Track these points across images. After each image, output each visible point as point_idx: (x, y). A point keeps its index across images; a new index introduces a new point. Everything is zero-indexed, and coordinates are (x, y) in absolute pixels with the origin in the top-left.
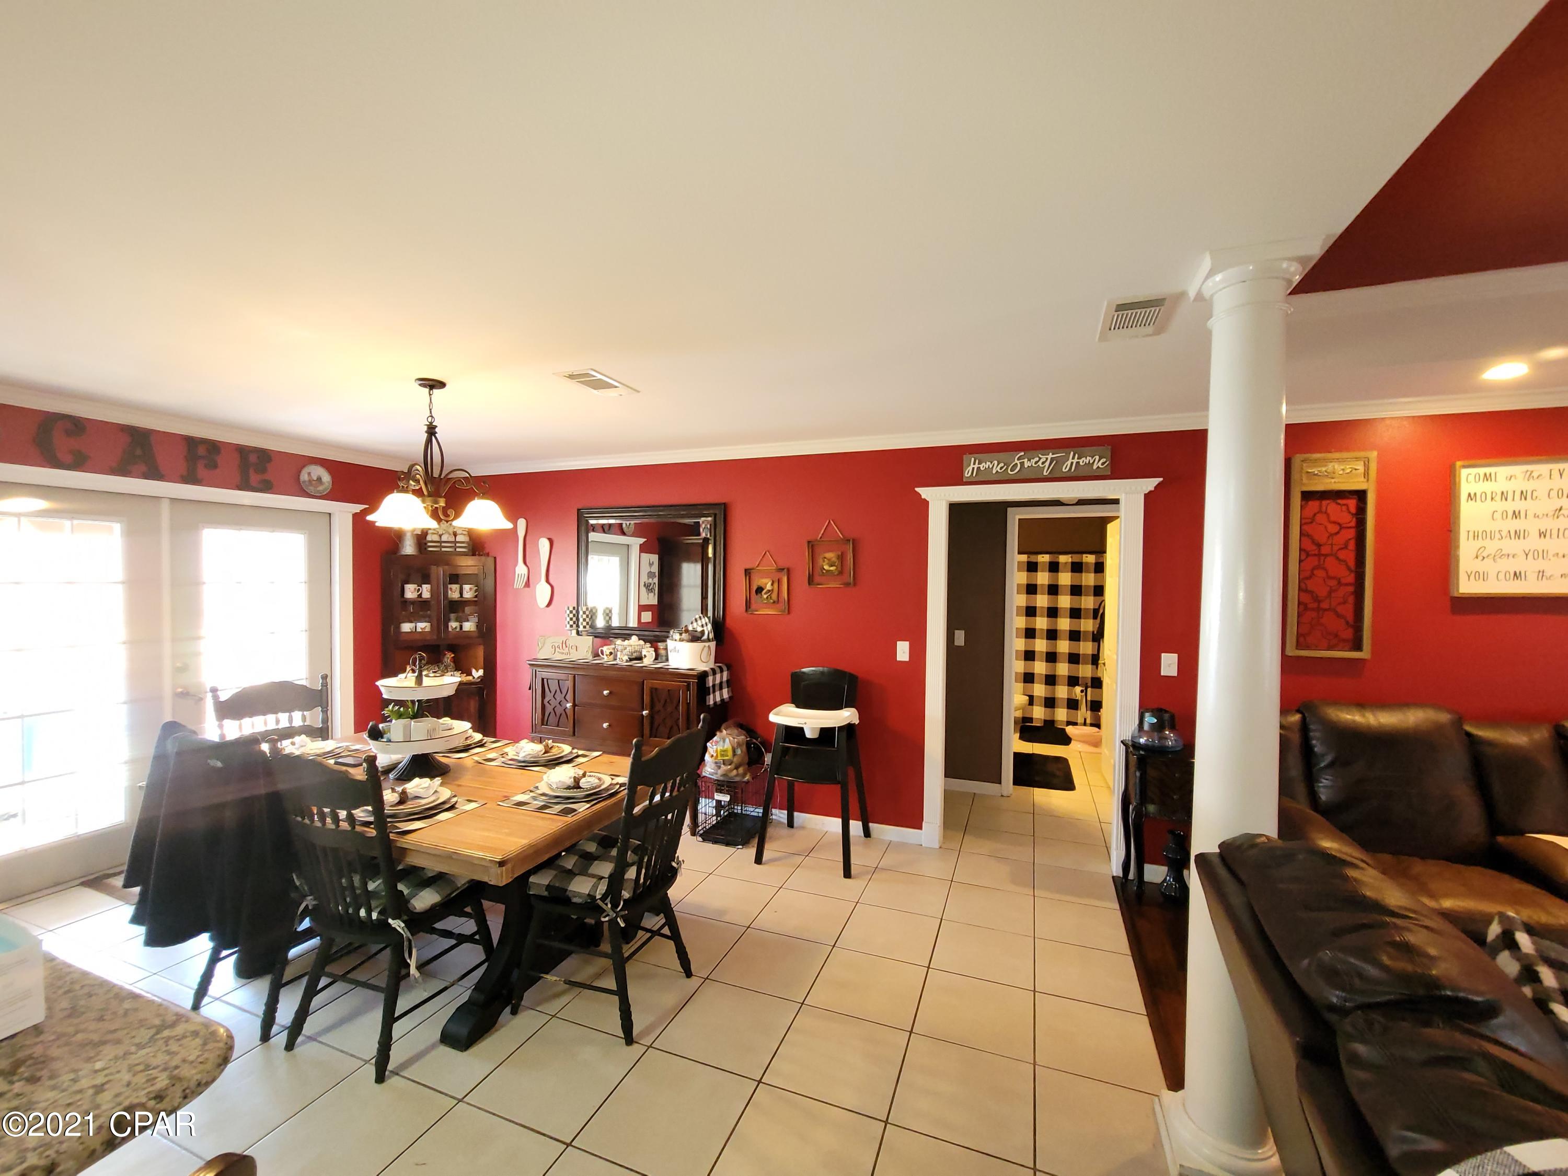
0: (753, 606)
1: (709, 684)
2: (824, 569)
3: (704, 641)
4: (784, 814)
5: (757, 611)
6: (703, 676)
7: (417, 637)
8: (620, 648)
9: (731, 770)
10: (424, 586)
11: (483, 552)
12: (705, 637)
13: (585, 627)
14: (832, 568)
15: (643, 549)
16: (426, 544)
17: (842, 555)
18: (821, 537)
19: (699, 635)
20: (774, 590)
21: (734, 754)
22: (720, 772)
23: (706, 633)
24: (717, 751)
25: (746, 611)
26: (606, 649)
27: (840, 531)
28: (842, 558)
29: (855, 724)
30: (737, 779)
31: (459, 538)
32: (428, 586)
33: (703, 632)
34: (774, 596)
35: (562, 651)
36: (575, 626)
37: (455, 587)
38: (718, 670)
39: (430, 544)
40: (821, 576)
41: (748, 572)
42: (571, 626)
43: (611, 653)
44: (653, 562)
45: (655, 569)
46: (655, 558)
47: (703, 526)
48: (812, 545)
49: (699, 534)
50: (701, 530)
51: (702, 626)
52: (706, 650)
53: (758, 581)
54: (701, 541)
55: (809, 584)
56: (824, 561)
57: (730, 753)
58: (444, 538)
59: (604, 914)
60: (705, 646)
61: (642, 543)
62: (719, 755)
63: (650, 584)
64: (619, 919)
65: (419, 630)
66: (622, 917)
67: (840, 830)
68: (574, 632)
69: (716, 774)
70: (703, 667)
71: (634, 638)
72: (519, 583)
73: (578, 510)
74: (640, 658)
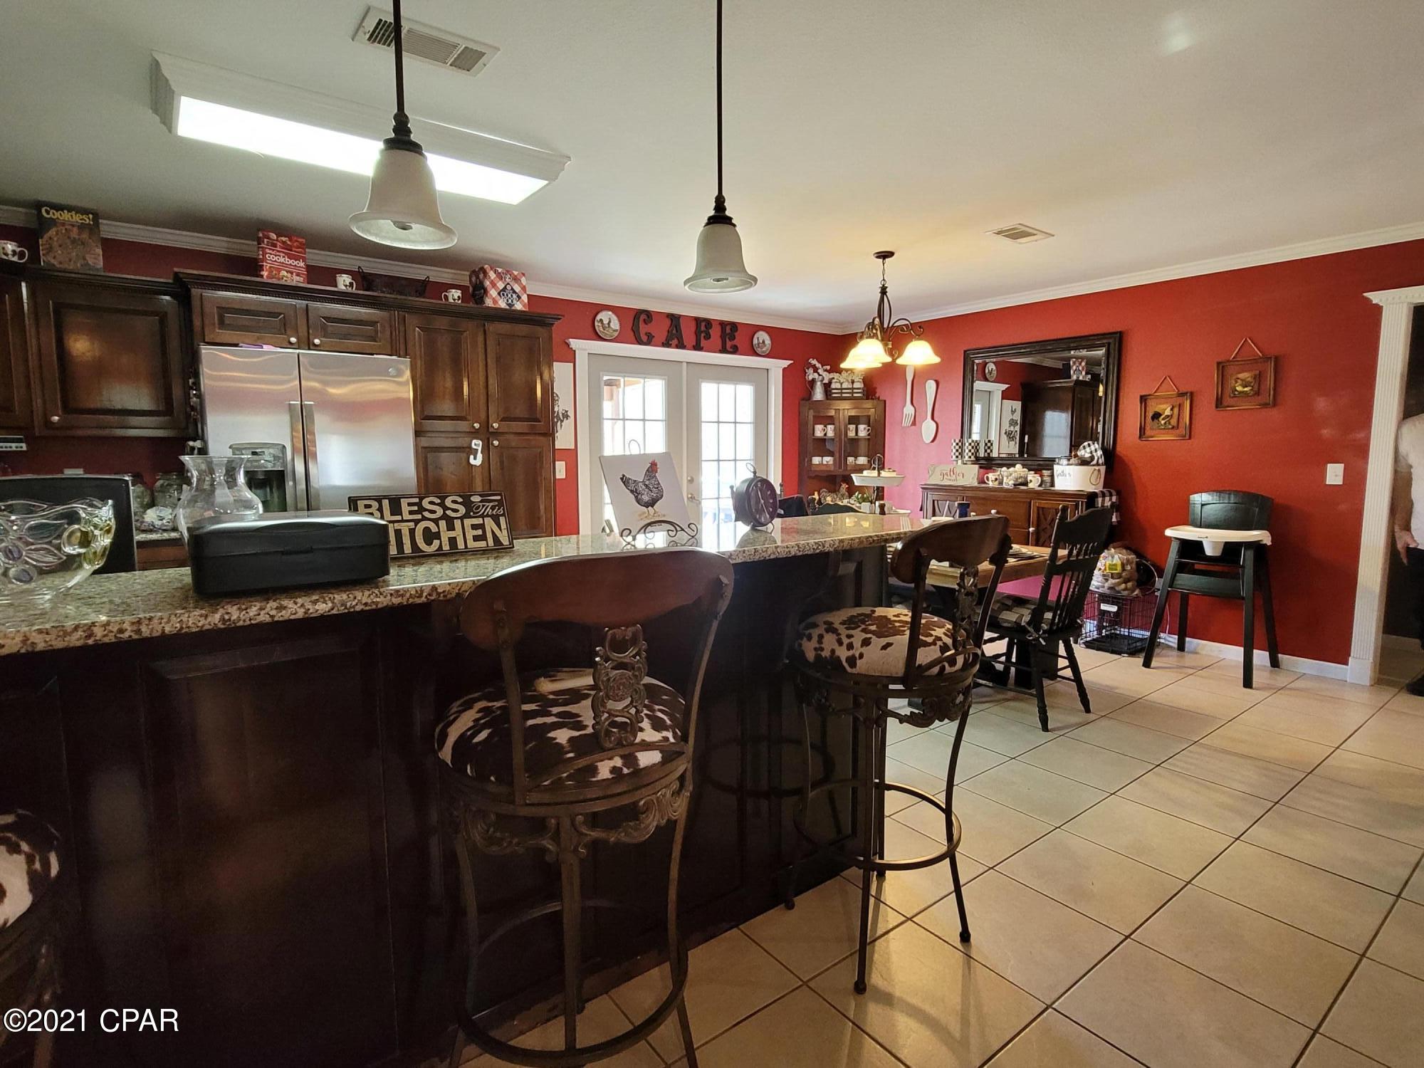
0: (1148, 432)
1: (1098, 504)
2: (1236, 390)
3: (1094, 465)
4: (1175, 639)
5: (1152, 437)
6: (1091, 497)
7: (824, 468)
8: (1005, 474)
9: (1119, 584)
10: (829, 427)
11: (875, 395)
12: (1095, 462)
13: (970, 457)
14: (1246, 389)
15: (1006, 395)
16: (830, 391)
17: (1260, 375)
18: (1234, 358)
19: (1089, 460)
20: (1174, 416)
21: (1124, 570)
22: (1107, 585)
23: (1096, 458)
24: (1105, 565)
25: (1140, 437)
26: (991, 476)
27: (1258, 349)
28: (1259, 378)
29: (1266, 544)
30: (1125, 593)
31: (856, 385)
32: (832, 427)
33: (1092, 458)
34: (1174, 422)
35: (949, 477)
36: (960, 457)
37: (852, 427)
38: (1107, 494)
39: (834, 391)
40: (1233, 397)
41: (1144, 399)
42: (957, 457)
43: (996, 479)
44: (1015, 409)
45: (1017, 416)
46: (1017, 405)
47: (1074, 368)
48: (1222, 367)
49: (1070, 377)
50: (1072, 372)
51: (1091, 452)
52: (1096, 472)
53: (1154, 407)
54: (1072, 384)
55: (1217, 407)
56: (1236, 382)
57: (1119, 568)
58: (845, 386)
59: (1029, 635)
60: (1095, 470)
61: (1004, 389)
62: (1107, 569)
63: (1012, 432)
64: (1041, 639)
65: (825, 463)
66: (1043, 638)
67: (1241, 659)
68: (960, 462)
69: (1104, 587)
70: (1091, 489)
71: (1019, 466)
72: (907, 422)
73: (965, 351)
74: (1025, 484)
